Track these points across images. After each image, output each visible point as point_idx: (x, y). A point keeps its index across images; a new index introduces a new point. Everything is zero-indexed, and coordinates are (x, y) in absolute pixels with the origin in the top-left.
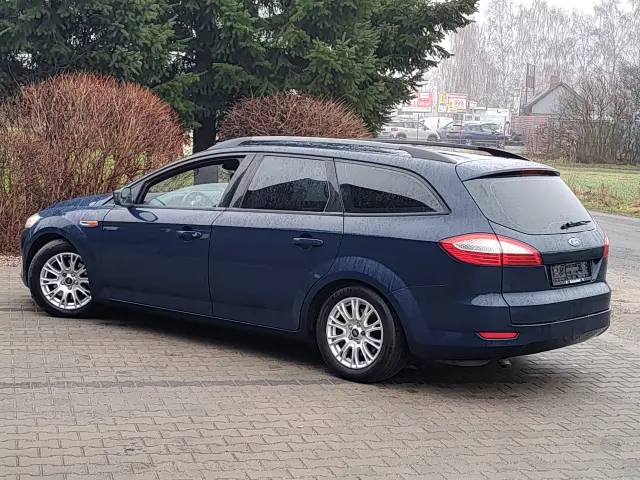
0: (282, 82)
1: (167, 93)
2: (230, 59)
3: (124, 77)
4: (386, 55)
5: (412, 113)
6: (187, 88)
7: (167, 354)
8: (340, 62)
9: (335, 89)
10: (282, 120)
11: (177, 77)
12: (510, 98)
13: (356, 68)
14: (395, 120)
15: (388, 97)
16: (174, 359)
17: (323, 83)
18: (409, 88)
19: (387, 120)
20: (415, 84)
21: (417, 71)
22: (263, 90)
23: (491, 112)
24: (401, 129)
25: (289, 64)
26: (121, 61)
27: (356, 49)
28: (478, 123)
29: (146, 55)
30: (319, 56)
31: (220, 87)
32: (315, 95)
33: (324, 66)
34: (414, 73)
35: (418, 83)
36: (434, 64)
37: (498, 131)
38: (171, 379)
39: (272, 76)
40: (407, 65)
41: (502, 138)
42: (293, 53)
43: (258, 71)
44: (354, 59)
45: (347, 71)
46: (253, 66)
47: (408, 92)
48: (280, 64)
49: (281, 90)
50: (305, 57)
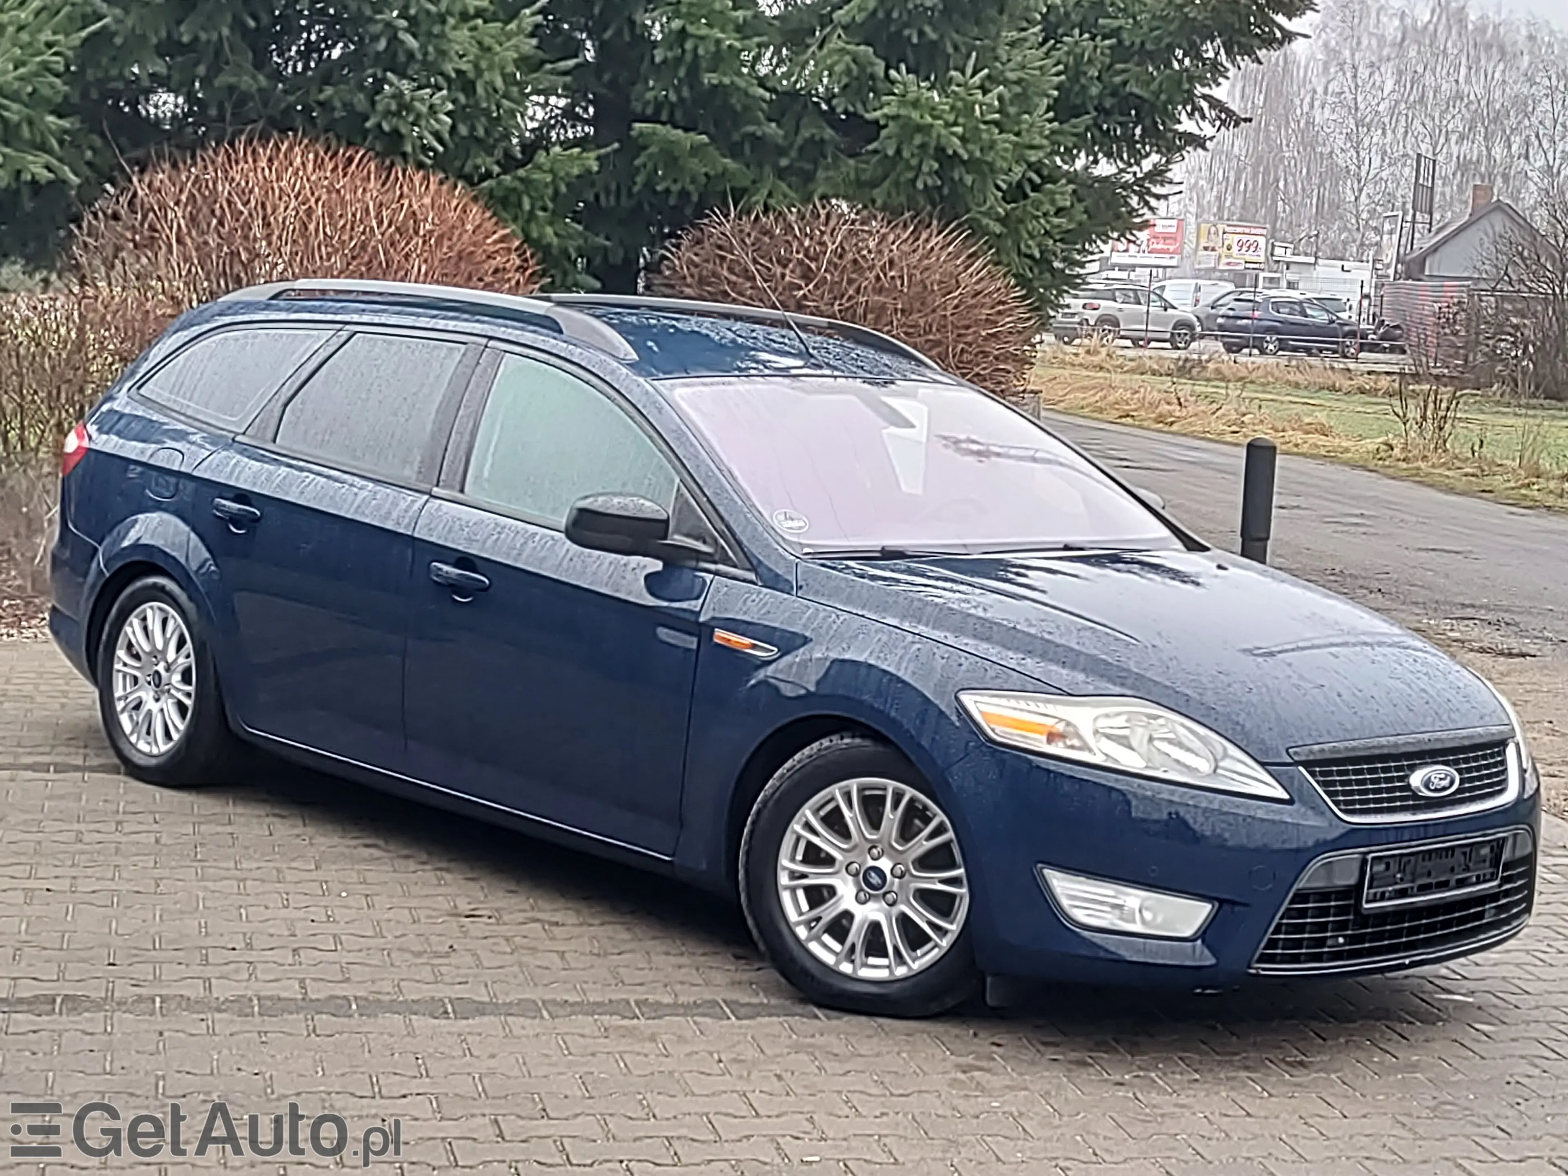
0: (809, 178)
1: (513, 199)
2: (679, 116)
3: (404, 155)
4: (1077, 116)
5: (1133, 267)
6: (563, 189)
7: (455, 914)
8: (959, 130)
9: (942, 197)
10: (808, 274)
11: (541, 157)
12: (1373, 238)
13: (1001, 146)
14: (1096, 283)
15: (1080, 224)
16: (476, 927)
17: (914, 181)
18: (1134, 201)
19: (1074, 283)
20: (1149, 192)
21: (1155, 158)
22: (759, 198)
23: (1327, 269)
24: (1106, 306)
25: (829, 133)
26: (398, 114)
27: (1000, 98)
28: (1295, 295)
29: (462, 99)
30: (903, 112)
31: (649, 185)
32: (892, 213)
33: (918, 140)
34: (1147, 165)
35: (1157, 190)
36: (1199, 142)
37: (1344, 316)
38: (459, 991)
39: (784, 162)
40: (1131, 142)
41: (1353, 334)
42: (840, 105)
43: (747, 149)
44: (996, 123)
45: (978, 154)
46: (736, 137)
47: (1132, 212)
48: (805, 133)
49: (807, 199)
50: (868, 116)
